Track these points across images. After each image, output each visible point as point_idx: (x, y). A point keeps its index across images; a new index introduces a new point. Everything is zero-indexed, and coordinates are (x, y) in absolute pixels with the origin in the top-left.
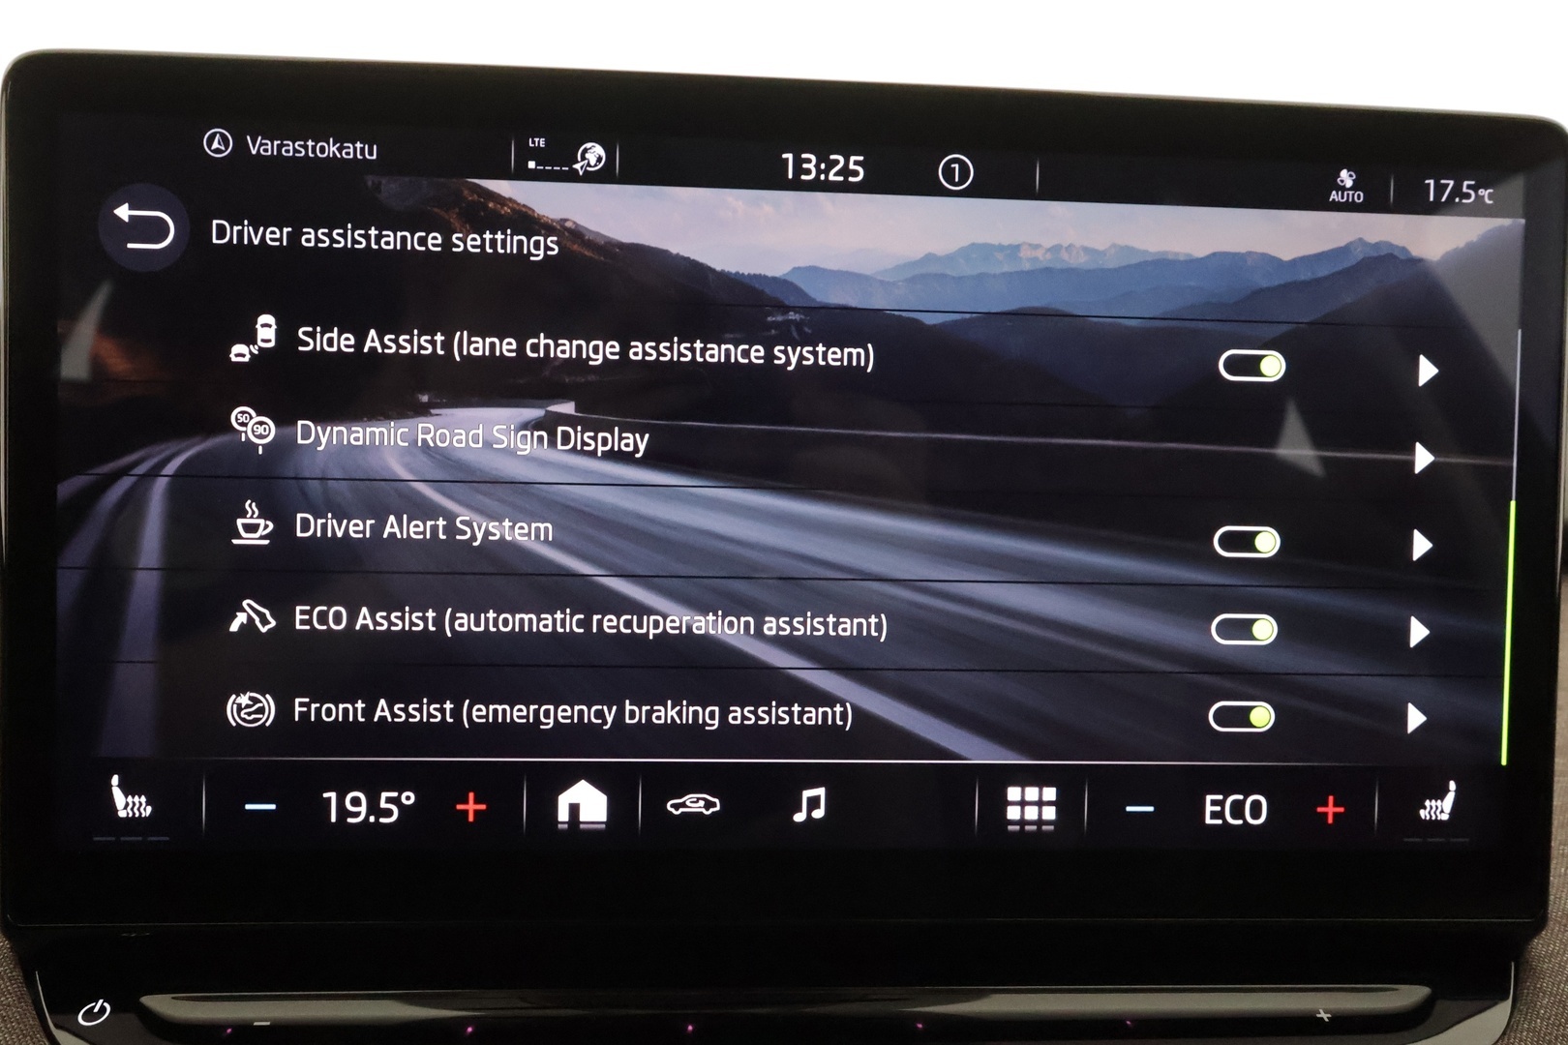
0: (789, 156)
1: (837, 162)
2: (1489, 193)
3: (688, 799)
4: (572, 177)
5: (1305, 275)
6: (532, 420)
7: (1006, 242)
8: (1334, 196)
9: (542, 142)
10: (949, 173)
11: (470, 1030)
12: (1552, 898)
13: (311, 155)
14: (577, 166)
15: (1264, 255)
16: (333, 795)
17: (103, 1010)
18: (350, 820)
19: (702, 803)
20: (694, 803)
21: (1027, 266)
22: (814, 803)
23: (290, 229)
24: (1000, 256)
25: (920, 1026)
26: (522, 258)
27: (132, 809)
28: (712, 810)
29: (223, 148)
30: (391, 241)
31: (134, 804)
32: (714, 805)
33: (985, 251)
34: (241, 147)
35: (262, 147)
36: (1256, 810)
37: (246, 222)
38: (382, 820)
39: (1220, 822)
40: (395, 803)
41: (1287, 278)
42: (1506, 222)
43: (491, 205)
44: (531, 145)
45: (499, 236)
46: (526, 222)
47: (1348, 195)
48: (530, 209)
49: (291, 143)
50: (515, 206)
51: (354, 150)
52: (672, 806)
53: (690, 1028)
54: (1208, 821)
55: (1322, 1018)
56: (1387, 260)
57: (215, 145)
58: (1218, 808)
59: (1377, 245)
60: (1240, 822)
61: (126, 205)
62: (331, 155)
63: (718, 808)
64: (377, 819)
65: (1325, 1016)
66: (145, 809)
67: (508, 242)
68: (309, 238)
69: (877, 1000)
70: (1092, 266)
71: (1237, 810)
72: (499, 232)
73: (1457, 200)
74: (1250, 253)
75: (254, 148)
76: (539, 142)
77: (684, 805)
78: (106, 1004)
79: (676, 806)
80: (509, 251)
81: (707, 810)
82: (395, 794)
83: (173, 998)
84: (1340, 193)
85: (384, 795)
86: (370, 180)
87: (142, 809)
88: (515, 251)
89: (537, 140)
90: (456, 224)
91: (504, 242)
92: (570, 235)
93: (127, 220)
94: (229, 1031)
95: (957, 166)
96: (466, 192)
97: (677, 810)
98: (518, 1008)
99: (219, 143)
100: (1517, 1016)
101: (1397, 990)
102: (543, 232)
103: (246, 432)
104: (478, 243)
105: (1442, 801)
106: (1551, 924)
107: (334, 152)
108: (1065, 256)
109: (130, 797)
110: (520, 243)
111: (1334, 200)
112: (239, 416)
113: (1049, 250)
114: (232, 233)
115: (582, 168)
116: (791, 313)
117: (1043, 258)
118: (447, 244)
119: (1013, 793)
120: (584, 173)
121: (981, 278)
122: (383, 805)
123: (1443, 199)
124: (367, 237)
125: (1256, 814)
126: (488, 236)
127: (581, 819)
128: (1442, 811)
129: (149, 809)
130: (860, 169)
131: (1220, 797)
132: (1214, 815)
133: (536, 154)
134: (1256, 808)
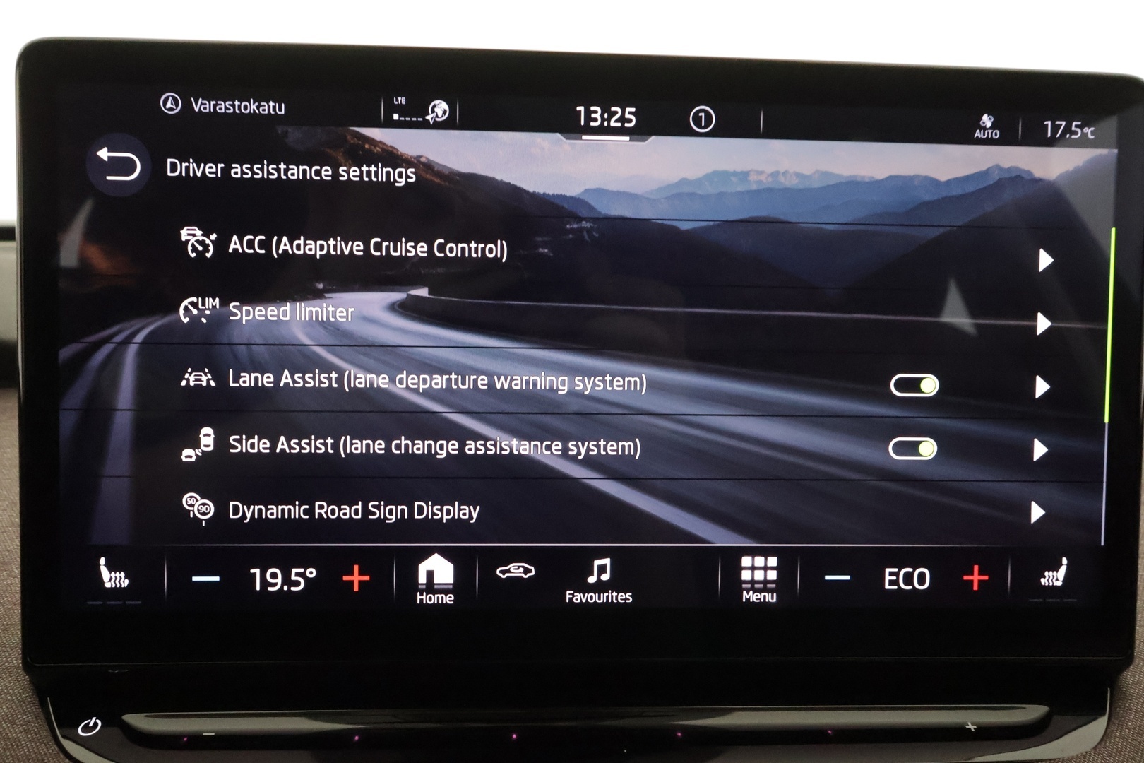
0: (581, 108)
1: (616, 113)
2: (1091, 131)
3: (512, 567)
4: (425, 125)
5: (957, 191)
6: (397, 301)
7: (739, 169)
8: (978, 134)
9: (403, 100)
10: (697, 120)
11: (357, 738)
12: (1138, 642)
13: (237, 111)
14: (429, 118)
15: (926, 178)
16: (257, 571)
17: (96, 724)
18: (270, 589)
19: (521, 570)
20: (516, 570)
21: (754, 187)
22: (602, 569)
23: (223, 165)
24: (734, 179)
25: (679, 734)
26: (389, 184)
27: (115, 582)
28: (529, 575)
29: (174, 107)
30: (295, 172)
31: (116, 578)
32: (530, 571)
33: (723, 176)
34: (187, 106)
35: (202, 106)
36: (922, 579)
37: (191, 160)
38: (293, 589)
39: (896, 587)
40: (302, 576)
41: (945, 194)
42: (1104, 151)
43: (367, 146)
44: (395, 102)
45: (373, 169)
46: (392, 158)
47: (988, 133)
48: (394, 148)
49: (223, 103)
50: (384, 147)
51: (268, 108)
52: (500, 572)
53: (514, 736)
54: (887, 587)
55: (970, 729)
56: (1017, 179)
57: (169, 105)
58: (894, 578)
59: (1009, 169)
60: (910, 588)
61: (106, 149)
62: (252, 111)
63: (533, 573)
64: (289, 588)
65: (972, 727)
66: (124, 582)
67: (379, 173)
68: (236, 171)
69: (649, 716)
70: (801, 187)
71: (908, 579)
72: (373, 166)
73: (1068, 136)
74: (916, 176)
75: (196, 106)
76: (401, 101)
77: (508, 571)
78: (98, 721)
79: (503, 572)
80: (380, 179)
81: (526, 574)
82: (302, 570)
83: (146, 716)
84: (982, 131)
85: (294, 571)
86: (280, 129)
87: (122, 582)
88: (384, 180)
89: (399, 99)
90: (341, 159)
91: (376, 173)
92: (424, 167)
93: (106, 160)
94: (185, 739)
95: (703, 114)
96: (349, 137)
97: (504, 574)
98: (391, 723)
99: (172, 104)
100: (1111, 727)
101: (1024, 708)
102: (404, 165)
103: (193, 511)
104: (358, 173)
105: (1057, 572)
106: (1137, 661)
107: (254, 109)
108: (782, 179)
109: (113, 573)
110: (388, 173)
111: (977, 137)
112: (188, 500)
113: (769, 175)
114: (181, 168)
115: (432, 119)
116: (584, 222)
117: (766, 181)
118: (336, 175)
119: (746, 561)
120: (433, 123)
121: (721, 195)
122: (293, 578)
123: (1058, 136)
124: (278, 170)
125: (922, 581)
126: (365, 168)
127: (435, 582)
128: (1057, 580)
129: (127, 582)
130: (633, 118)
131: (896, 570)
132: (891, 583)
133: (400, 109)
134: (922, 578)
